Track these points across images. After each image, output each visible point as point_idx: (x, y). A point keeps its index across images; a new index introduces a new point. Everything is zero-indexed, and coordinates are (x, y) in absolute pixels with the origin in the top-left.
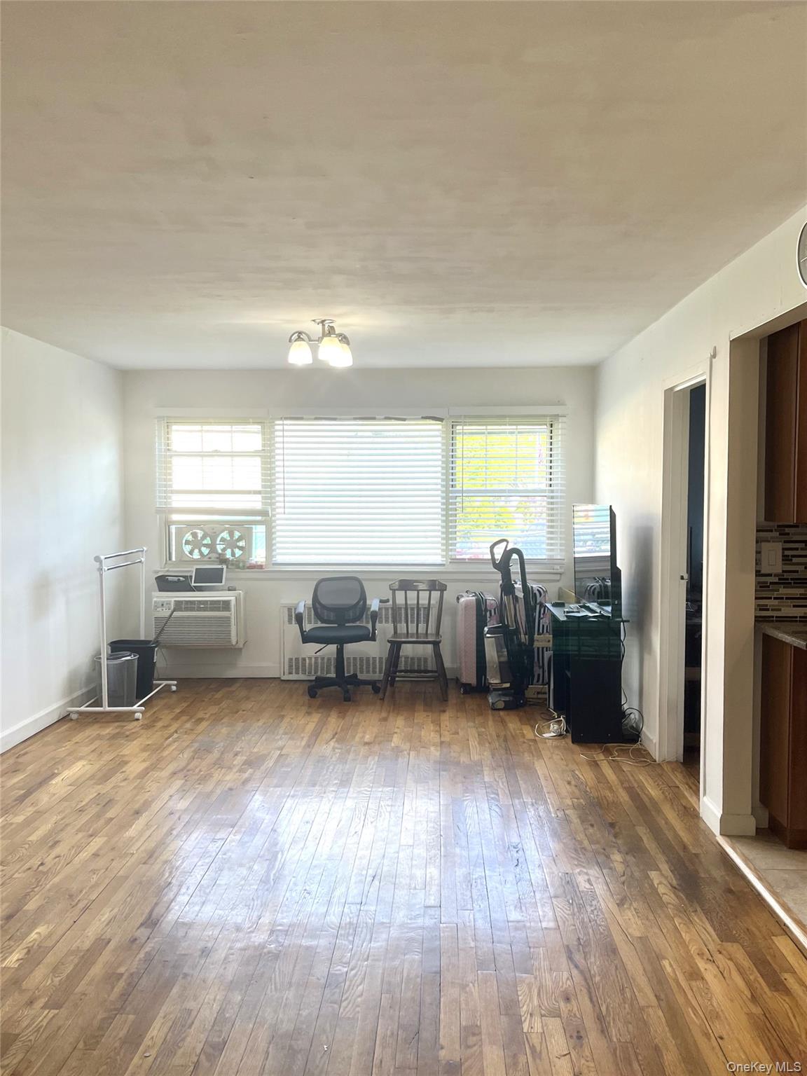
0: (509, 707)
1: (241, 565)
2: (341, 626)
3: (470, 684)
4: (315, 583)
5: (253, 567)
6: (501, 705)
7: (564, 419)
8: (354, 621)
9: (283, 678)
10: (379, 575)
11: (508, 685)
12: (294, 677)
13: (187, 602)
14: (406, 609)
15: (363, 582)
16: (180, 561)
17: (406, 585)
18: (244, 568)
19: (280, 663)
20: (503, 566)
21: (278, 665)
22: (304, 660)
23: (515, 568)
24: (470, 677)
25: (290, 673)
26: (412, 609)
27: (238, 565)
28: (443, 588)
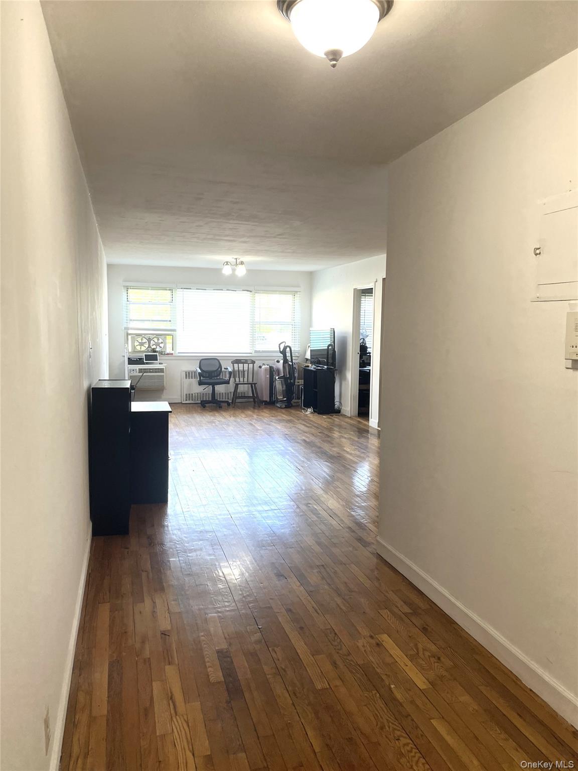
0: (287, 407)
1: (163, 353)
2: (211, 379)
3: (266, 401)
4: (199, 361)
5: (168, 354)
6: (284, 406)
7: (300, 293)
8: (217, 376)
9: (183, 402)
10: (226, 358)
11: (285, 399)
12: (188, 402)
13: (144, 369)
14: (239, 372)
15: (221, 361)
16: (134, 351)
17: (238, 361)
18: (165, 354)
19: (181, 396)
20: (283, 352)
21: (180, 397)
22: (192, 394)
23: (288, 354)
24: (266, 398)
25: (186, 400)
26: (241, 372)
27: (161, 353)
28: (253, 362)
